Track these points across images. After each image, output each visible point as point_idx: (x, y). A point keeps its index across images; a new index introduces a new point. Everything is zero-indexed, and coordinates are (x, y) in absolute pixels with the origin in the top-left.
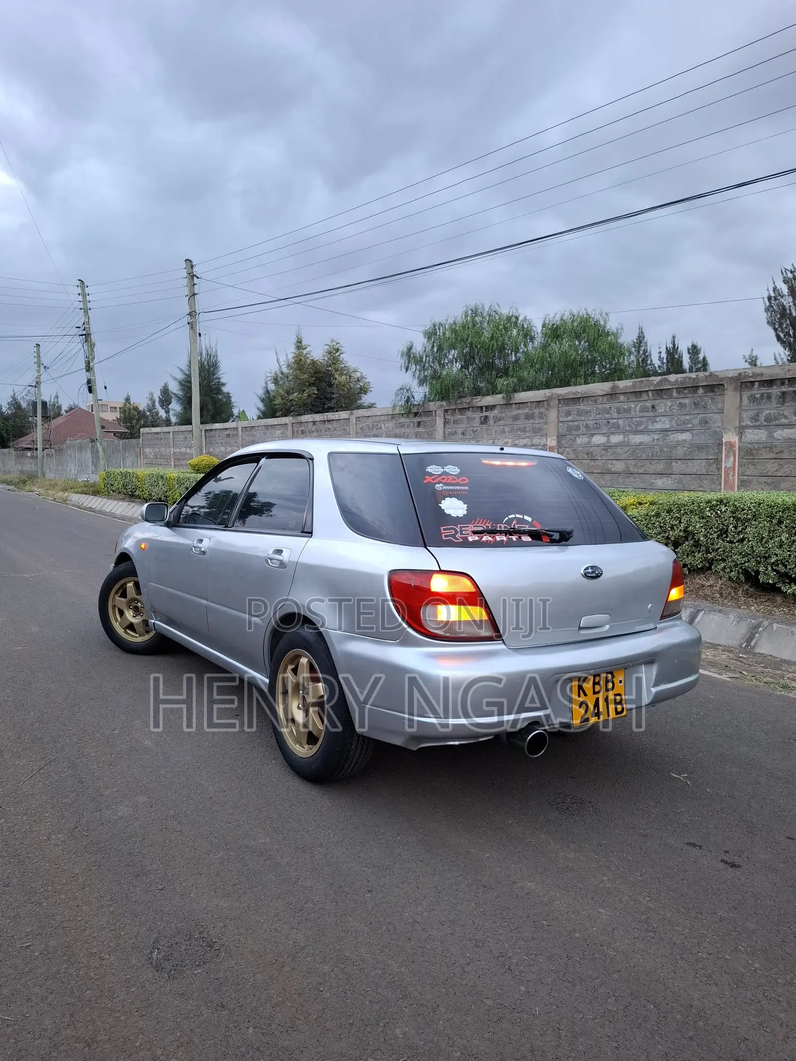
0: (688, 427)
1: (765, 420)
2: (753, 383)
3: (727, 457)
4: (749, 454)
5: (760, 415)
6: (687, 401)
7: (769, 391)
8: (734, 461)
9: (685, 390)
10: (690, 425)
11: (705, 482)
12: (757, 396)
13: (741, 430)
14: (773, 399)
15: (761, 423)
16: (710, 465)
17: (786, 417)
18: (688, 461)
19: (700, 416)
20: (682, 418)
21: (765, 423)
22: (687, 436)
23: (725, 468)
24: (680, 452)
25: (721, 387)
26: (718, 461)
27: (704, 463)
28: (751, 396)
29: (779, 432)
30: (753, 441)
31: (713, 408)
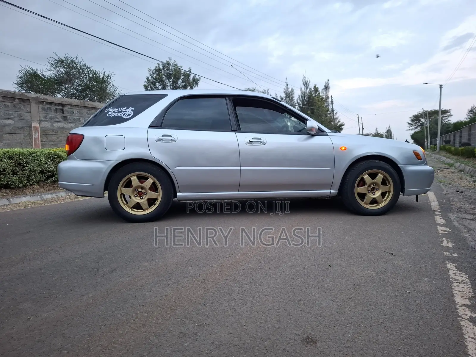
0: (11, 117)
1: (50, 119)
2: (43, 102)
3: (35, 133)
4: (44, 132)
5: (47, 116)
6: (9, 104)
7: (51, 107)
8: (38, 135)
9: (8, 98)
10: (12, 117)
11: (23, 144)
12: (45, 108)
13: (40, 122)
14: (52, 110)
15: (48, 120)
16: (25, 137)
17: (58, 119)
18: (13, 135)
19: (18, 113)
20: (7, 112)
21: (50, 120)
22: (10, 122)
23: (34, 138)
24: (7, 129)
25: (28, 101)
26: (30, 135)
27: (22, 136)
28: (43, 107)
29: (56, 124)
30: (45, 127)
31: (25, 110)
